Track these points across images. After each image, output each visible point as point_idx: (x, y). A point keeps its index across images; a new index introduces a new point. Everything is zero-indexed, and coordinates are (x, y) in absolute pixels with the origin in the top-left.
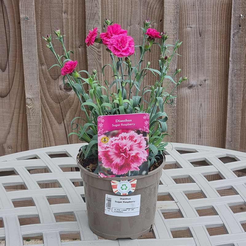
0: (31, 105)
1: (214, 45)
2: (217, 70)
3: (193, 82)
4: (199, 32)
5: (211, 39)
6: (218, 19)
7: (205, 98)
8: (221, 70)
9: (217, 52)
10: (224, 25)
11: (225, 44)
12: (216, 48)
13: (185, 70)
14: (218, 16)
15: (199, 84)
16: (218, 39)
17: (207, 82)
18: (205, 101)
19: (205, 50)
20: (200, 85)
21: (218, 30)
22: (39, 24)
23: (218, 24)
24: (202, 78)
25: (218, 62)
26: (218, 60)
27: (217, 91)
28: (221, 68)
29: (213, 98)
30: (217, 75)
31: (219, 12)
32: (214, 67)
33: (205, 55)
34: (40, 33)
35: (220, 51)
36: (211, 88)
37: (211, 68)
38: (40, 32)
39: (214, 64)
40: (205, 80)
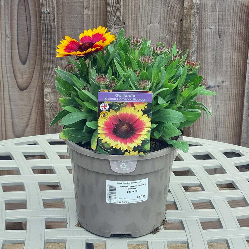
0: (49, 98)
1: (233, 47)
2: (235, 73)
3: (211, 83)
4: (219, 33)
5: (230, 41)
6: (238, 21)
7: (222, 99)
8: (239, 72)
9: (236, 54)
10: (244, 28)
11: (244, 46)
12: (235, 50)
13: (204, 70)
14: (238, 18)
15: (217, 85)
16: (237, 41)
17: (224, 83)
18: (222, 103)
19: (224, 52)
20: (218, 87)
21: (237, 32)
22: (60, 18)
23: (238, 27)
24: (220, 79)
25: (237, 64)
26: (237, 62)
27: (235, 93)
28: (239, 70)
29: (230, 100)
30: (235, 76)
31: (239, 14)
32: (232, 69)
33: (224, 57)
34: (61, 28)
35: (239, 53)
36: (229, 90)
37: (229, 70)
38: (61, 26)
39: (232, 65)
40: (223, 82)
